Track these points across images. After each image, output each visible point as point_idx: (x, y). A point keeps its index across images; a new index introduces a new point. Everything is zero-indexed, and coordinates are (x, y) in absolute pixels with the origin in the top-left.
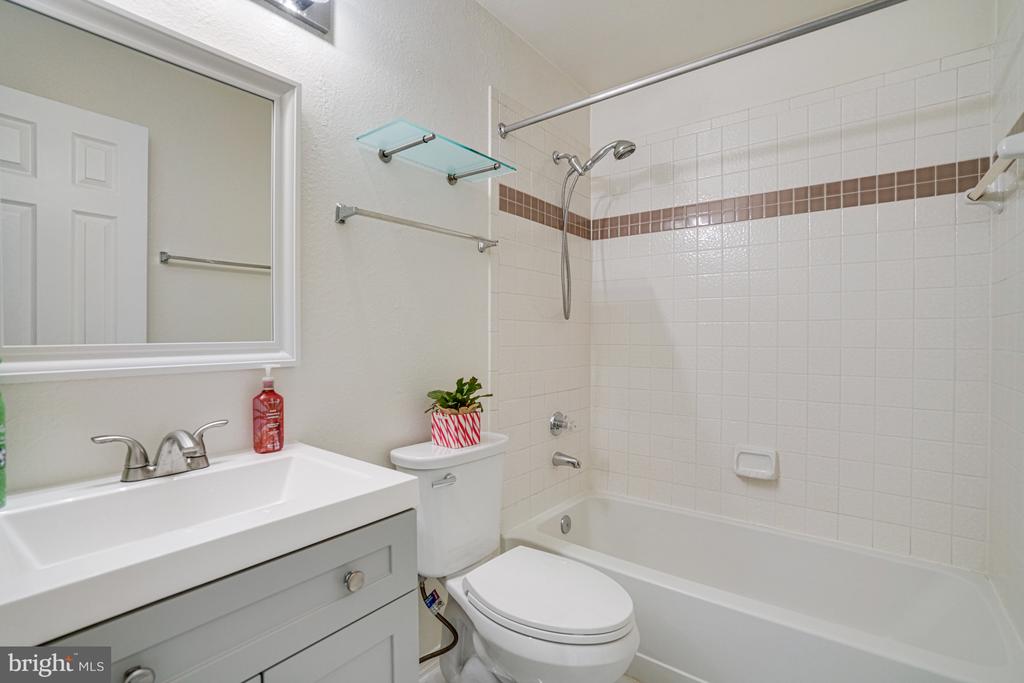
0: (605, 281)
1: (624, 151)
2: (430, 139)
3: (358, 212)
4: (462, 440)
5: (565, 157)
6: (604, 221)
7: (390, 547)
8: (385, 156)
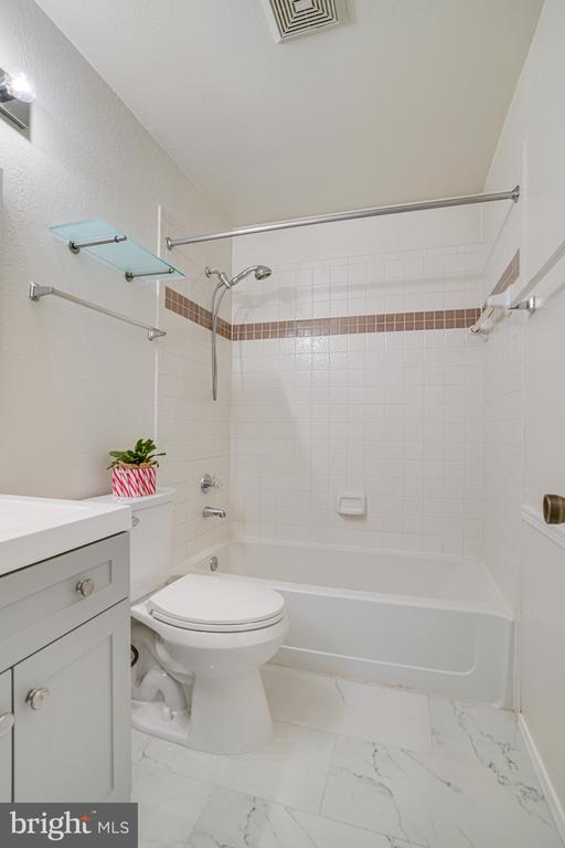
0: (242, 373)
1: (263, 274)
2: (122, 240)
3: (53, 292)
4: (141, 490)
5: (216, 272)
6: (242, 326)
7: (110, 562)
8: (74, 248)
